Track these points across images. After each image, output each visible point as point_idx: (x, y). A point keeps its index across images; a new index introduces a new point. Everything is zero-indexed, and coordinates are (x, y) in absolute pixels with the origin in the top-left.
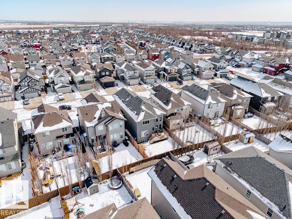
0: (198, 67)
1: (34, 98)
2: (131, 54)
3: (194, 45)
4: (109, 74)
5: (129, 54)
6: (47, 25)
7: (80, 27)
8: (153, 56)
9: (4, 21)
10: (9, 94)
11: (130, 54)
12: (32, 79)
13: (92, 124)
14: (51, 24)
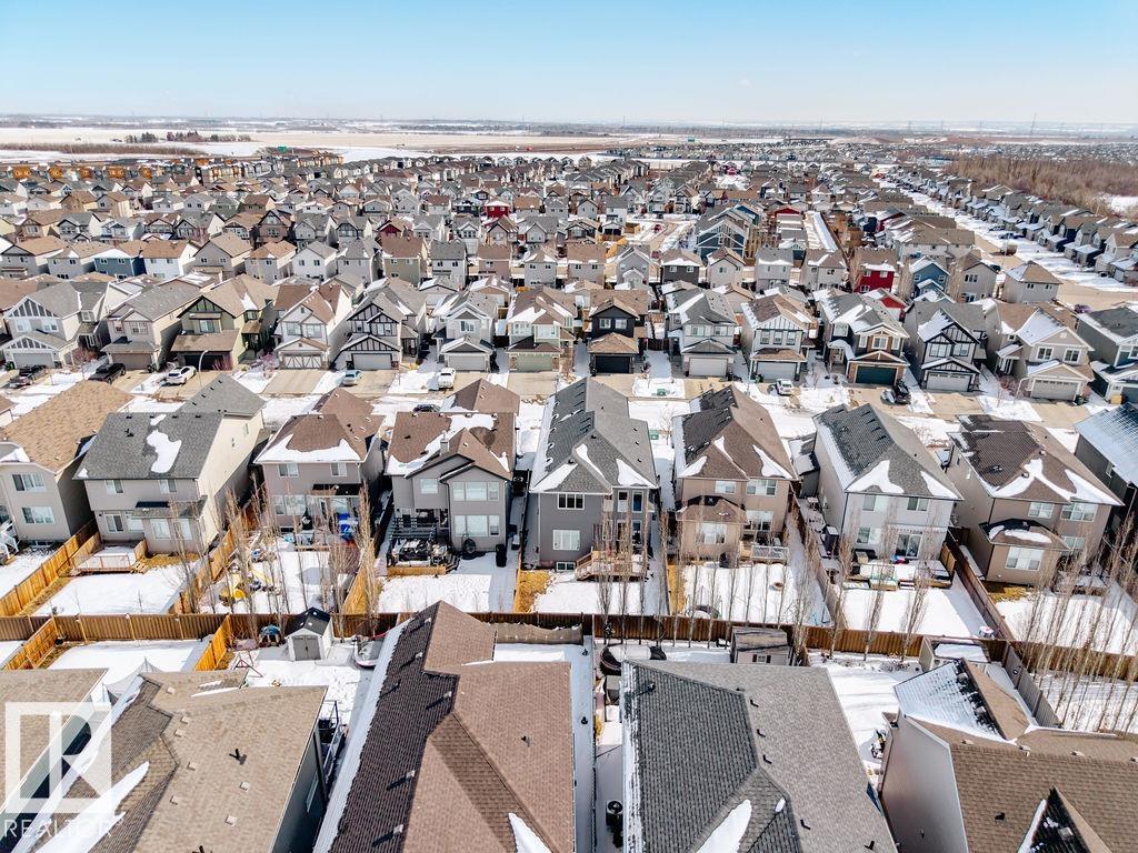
0: (1019, 342)
1: (377, 373)
2: (773, 263)
3: (1111, 243)
4: (625, 327)
5: (767, 260)
6: (601, 136)
7: (700, 146)
8: (869, 275)
9: (481, 122)
10: (313, 348)
11: (771, 260)
12: (382, 314)
13: (406, 470)
14: (618, 132)
